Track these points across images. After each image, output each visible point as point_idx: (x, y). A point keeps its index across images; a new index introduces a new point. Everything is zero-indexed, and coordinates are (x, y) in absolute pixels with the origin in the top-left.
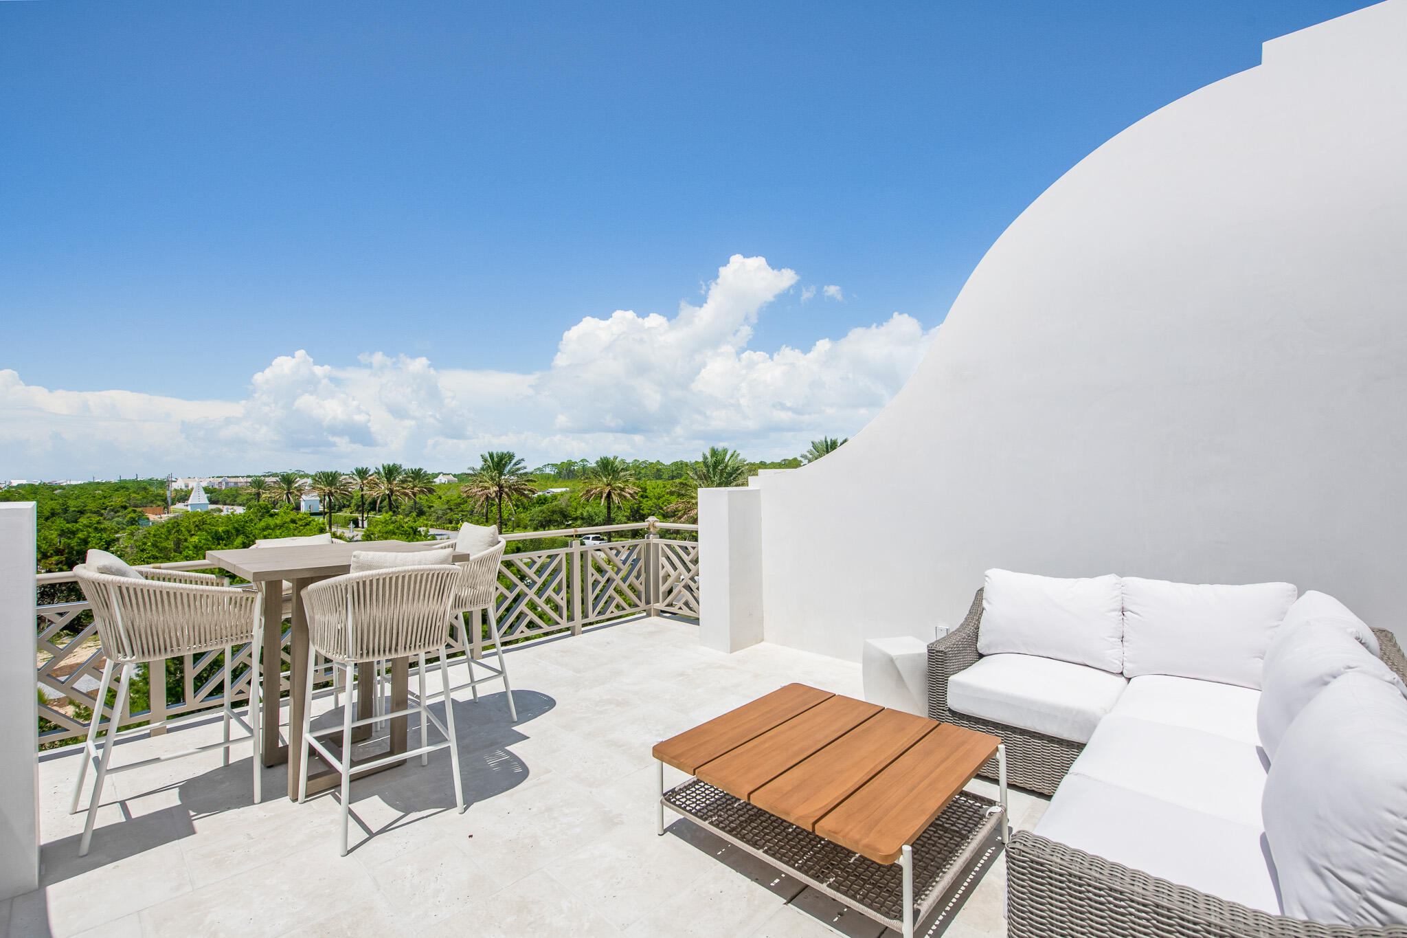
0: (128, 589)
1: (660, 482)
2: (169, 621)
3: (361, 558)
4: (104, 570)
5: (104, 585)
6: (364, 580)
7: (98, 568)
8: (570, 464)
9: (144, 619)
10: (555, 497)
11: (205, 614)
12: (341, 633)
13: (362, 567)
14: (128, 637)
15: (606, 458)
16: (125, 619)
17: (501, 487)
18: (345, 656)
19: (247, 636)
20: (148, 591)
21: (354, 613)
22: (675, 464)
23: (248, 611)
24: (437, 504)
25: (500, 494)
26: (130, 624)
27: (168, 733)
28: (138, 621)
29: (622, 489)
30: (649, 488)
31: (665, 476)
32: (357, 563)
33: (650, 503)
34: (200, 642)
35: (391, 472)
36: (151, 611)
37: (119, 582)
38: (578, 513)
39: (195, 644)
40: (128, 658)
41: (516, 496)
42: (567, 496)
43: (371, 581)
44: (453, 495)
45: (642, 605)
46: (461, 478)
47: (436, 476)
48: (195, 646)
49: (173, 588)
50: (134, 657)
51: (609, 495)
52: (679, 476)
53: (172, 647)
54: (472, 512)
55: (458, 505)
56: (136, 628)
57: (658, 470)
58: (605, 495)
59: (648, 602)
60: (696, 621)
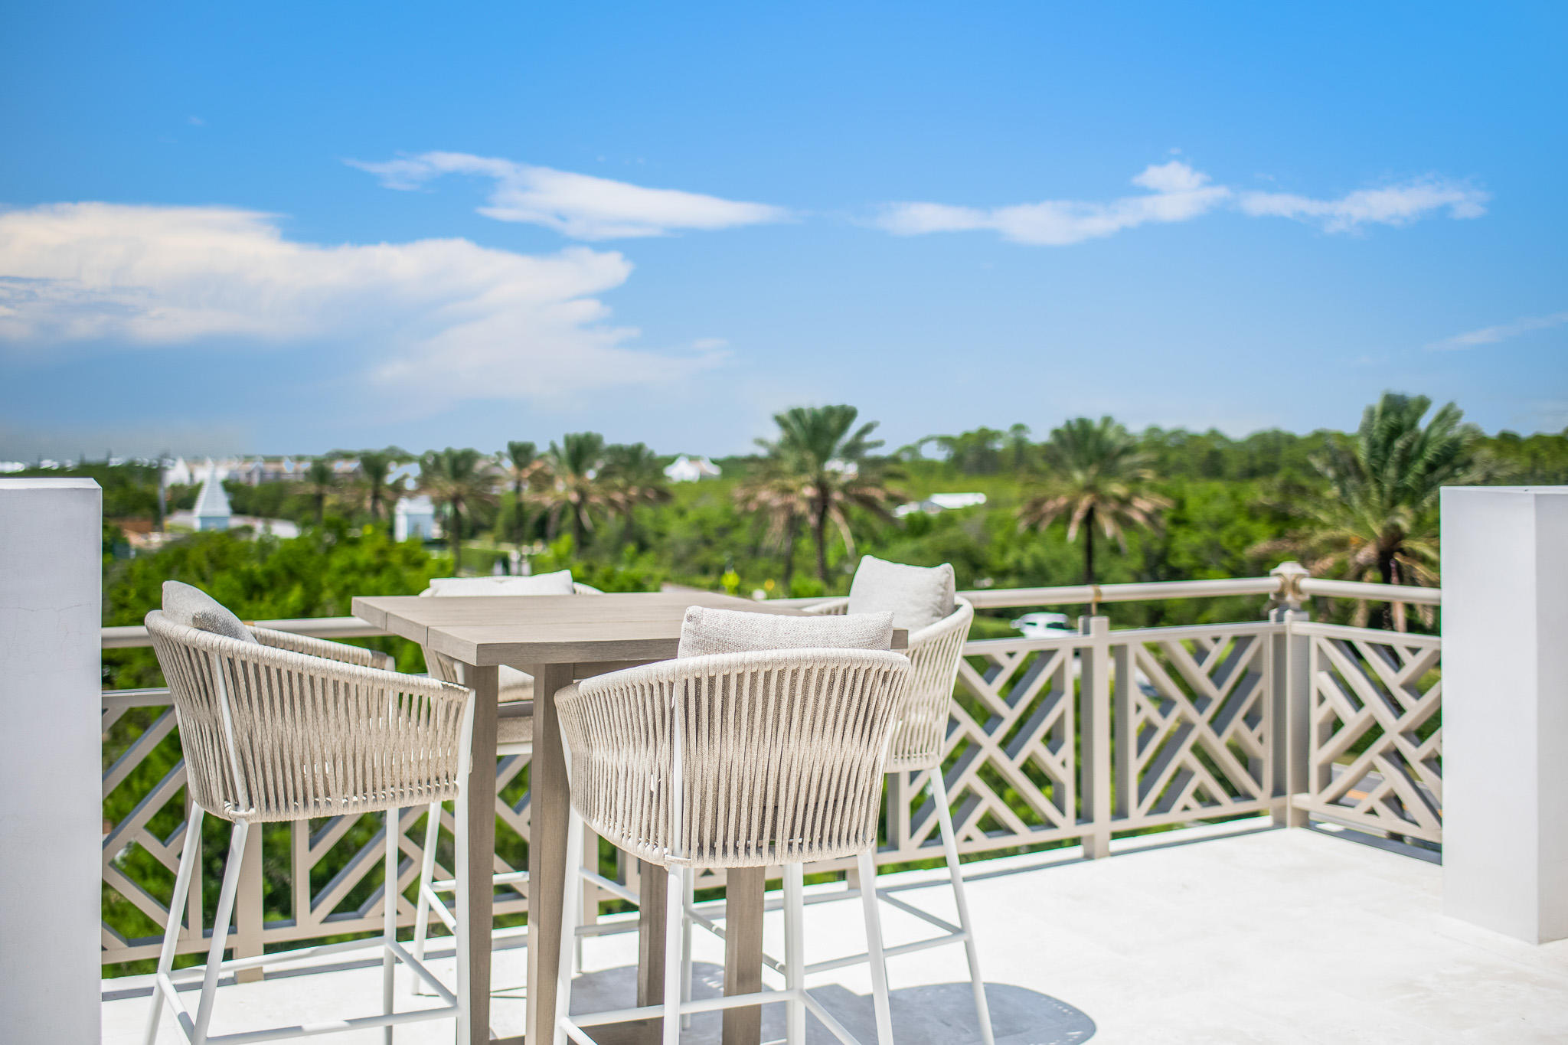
0: (244, 664)
1: (1217, 486)
2: (311, 738)
3: (704, 622)
4: (203, 623)
5: (205, 654)
6: (712, 674)
7: (194, 619)
8: (985, 436)
9: (269, 731)
10: (948, 518)
11: (374, 731)
12: (658, 798)
14: (242, 768)
15: (1083, 423)
16: (238, 727)
17: (823, 487)
18: (666, 850)
19: (447, 788)
20: (279, 671)
21: (688, 750)
22: (1260, 438)
23: (450, 731)
24: (678, 530)
25: (822, 504)
26: (246, 739)
27: (266, 979)
28: (259, 733)
29: (1125, 502)
30: (1193, 503)
31: (1233, 468)
32: (695, 634)
33: (1196, 539)
34: (365, 790)
35: (580, 452)
36: (283, 715)
37: (231, 650)
38: (1010, 559)
39: (355, 793)
40: (242, 812)
41: (856, 510)
42: (982, 516)
44: (713, 508)
45: (1263, 797)
46: (730, 466)
47: (671, 460)
48: (355, 799)
49: (322, 670)
50: (253, 811)
51: (1090, 518)
52: (1270, 469)
53: (316, 795)
54: (755, 551)
55: (723, 531)
56: (257, 750)
57: (1215, 455)
58: (1079, 515)
59: (1279, 791)
60: (1431, 850)
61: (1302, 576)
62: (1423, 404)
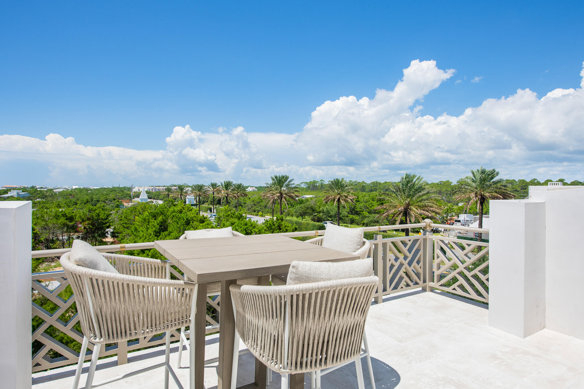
0: (97, 280)
1: (364, 193)
2: (128, 308)
3: (300, 269)
4: (81, 263)
5: (79, 276)
6: (304, 293)
7: (75, 261)
8: (315, 182)
9: (109, 307)
10: (307, 200)
11: (156, 303)
12: (277, 342)
13: (300, 279)
14: (97, 322)
15: (338, 180)
16: (95, 306)
17: (281, 194)
18: (281, 366)
19: (186, 321)
20: (113, 282)
21: (292, 324)
22: (373, 183)
23: (188, 300)
24: (248, 202)
25: (281, 196)
26: (99, 311)
27: (128, 363)
28: (105, 308)
29: (346, 197)
30: (360, 197)
31: (367, 190)
32: (296, 274)
33: (362, 205)
34: (152, 326)
35: (227, 185)
36: (115, 300)
37: (91, 275)
38: (321, 209)
39: (148, 328)
40: (97, 340)
41: (288, 198)
42: (314, 200)
43: (311, 294)
44: (256, 197)
45: (421, 282)
46: (260, 188)
47: (248, 187)
48: (148, 330)
49: (132, 281)
50: (102, 339)
51: (339, 199)
52: (376, 190)
53: (130, 330)
54: (266, 207)
55: (259, 203)
56: (104, 315)
57: (363, 186)
58: (336, 200)
59: (424, 281)
61: (431, 222)
62: (414, 176)
